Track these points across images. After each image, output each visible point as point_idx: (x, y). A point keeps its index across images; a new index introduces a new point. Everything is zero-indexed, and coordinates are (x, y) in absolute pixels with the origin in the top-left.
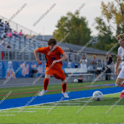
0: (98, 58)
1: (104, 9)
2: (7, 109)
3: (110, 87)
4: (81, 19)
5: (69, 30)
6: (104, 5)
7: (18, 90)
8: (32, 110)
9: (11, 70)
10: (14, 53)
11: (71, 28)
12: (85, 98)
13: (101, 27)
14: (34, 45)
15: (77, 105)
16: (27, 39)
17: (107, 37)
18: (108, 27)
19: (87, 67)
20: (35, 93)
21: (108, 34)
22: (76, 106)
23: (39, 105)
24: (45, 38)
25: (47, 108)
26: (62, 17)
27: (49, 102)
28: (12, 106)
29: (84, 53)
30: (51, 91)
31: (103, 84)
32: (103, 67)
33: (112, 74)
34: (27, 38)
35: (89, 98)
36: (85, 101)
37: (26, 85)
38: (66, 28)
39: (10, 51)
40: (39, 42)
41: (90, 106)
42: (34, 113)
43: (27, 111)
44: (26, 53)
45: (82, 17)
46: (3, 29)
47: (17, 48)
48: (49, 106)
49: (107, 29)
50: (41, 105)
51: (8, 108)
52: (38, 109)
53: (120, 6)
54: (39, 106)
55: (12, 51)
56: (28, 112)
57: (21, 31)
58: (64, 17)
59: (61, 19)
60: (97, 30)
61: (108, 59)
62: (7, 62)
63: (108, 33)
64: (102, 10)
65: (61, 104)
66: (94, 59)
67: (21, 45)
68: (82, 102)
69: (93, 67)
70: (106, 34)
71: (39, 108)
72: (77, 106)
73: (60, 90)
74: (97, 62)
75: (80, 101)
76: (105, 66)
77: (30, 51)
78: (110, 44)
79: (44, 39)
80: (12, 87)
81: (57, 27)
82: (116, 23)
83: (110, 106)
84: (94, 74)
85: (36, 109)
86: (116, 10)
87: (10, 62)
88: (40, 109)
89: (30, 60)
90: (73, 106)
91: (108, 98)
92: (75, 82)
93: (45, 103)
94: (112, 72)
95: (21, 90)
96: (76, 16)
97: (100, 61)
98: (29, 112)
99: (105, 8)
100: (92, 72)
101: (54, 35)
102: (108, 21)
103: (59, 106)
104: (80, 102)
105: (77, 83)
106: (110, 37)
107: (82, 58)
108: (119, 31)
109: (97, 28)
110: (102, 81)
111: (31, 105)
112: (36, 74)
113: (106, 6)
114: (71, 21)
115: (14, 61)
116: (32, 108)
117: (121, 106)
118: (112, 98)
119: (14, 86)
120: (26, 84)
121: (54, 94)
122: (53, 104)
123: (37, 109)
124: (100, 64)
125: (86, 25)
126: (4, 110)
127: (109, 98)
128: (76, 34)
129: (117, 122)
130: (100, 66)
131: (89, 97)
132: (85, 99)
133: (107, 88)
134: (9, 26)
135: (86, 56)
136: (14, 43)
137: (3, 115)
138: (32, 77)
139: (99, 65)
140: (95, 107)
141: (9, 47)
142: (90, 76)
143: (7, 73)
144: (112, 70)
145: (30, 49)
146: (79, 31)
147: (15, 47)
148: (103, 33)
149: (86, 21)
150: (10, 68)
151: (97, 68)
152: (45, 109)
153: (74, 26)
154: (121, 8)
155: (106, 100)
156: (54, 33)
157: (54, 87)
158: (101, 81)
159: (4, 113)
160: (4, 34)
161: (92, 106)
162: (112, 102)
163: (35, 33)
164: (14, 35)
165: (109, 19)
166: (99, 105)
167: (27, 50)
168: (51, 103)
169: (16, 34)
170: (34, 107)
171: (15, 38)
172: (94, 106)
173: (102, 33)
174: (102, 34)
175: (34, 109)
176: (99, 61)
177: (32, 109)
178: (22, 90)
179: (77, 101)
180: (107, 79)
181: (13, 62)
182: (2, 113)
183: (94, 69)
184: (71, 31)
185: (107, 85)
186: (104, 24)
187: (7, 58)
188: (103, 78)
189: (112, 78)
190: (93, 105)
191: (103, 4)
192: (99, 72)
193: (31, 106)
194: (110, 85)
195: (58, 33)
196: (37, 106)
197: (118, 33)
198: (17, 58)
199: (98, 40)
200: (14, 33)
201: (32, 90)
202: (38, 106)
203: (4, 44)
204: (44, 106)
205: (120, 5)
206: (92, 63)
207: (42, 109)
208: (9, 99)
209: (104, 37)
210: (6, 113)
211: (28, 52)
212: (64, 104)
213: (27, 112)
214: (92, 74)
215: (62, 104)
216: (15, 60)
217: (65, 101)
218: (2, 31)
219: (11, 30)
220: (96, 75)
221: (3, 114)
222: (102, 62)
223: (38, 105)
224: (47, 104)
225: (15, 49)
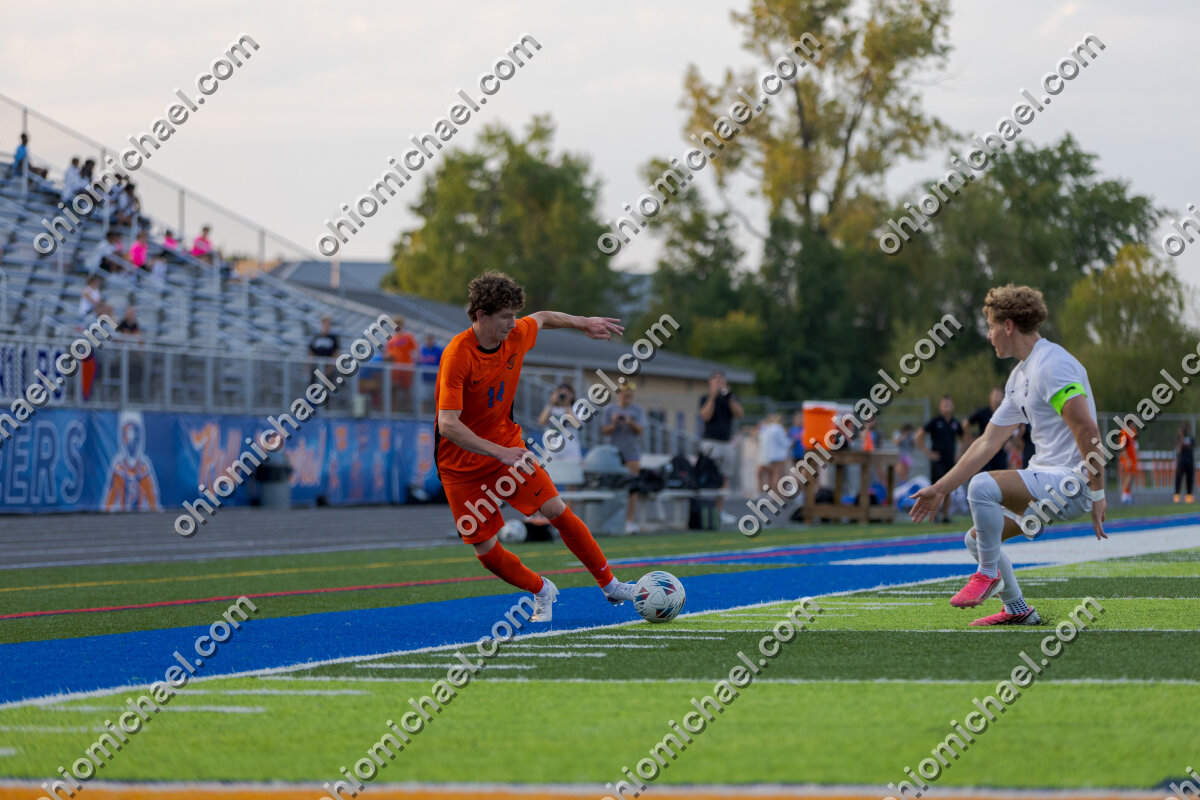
0: (648, 398)
1: (700, 110)
2: (100, 693)
3: (712, 569)
4: (559, 170)
5: (486, 233)
6: (697, 86)
7: (170, 580)
8: (246, 700)
9: (132, 462)
10: (158, 360)
11: (498, 218)
12: (563, 635)
13: (674, 217)
14: (280, 315)
15: (512, 674)
16: (238, 280)
17: (708, 276)
18: (720, 218)
19: (584, 451)
20: (266, 596)
21: (712, 259)
22: (504, 680)
23: (287, 674)
24: (342, 274)
25: (337, 688)
26: (451, 155)
27: (346, 654)
28: (130, 677)
29: (571, 368)
30: (364, 589)
31: (670, 551)
32: (674, 451)
33: (725, 492)
34: (236, 273)
35: (585, 633)
36: (561, 650)
37: (221, 555)
38: (470, 219)
39: (136, 347)
40: (303, 301)
41: (589, 681)
42: (256, 716)
43: (217, 703)
44: (228, 363)
45: (566, 158)
46: (99, 221)
47: (177, 334)
48: (348, 675)
49: (708, 229)
50: (298, 674)
51: (106, 686)
52: (284, 692)
53: (790, 97)
54: (287, 678)
55: (148, 348)
56: (223, 713)
57: (206, 230)
58: (464, 156)
59: (444, 168)
60: (654, 235)
61: (709, 407)
62: (116, 412)
63: (715, 254)
64: (684, 115)
65: (418, 666)
66: (626, 405)
67: (198, 315)
68: (542, 655)
69: (615, 450)
70: (701, 261)
71: (290, 686)
72: (511, 680)
73: (417, 585)
74: (644, 422)
75: (532, 650)
76: (689, 447)
77: (249, 353)
78: (722, 315)
79: (335, 280)
80: (137, 559)
81: (419, 211)
82: (766, 193)
83: (705, 681)
84: (622, 495)
85: (273, 696)
86: (771, 119)
87: (131, 416)
88: (296, 696)
89: (247, 408)
90: (488, 680)
91: (696, 634)
92: (509, 535)
93: (326, 658)
94: (727, 483)
95: (187, 578)
96: (533, 149)
97: (658, 416)
98: (229, 709)
99: (705, 102)
100: (611, 481)
101: (396, 258)
102: (721, 184)
103: (404, 680)
104: (530, 655)
105: (518, 542)
106: (725, 279)
107: (555, 397)
108: (784, 245)
109: (653, 221)
110: (667, 532)
111: (243, 670)
112: (281, 491)
113: (713, 93)
114: (498, 179)
115: (156, 407)
116: (250, 686)
117: (771, 681)
118: (720, 634)
119: (149, 559)
120: (222, 544)
121: (383, 605)
122: (370, 665)
123: (275, 692)
124: (659, 435)
125: (588, 205)
126: (80, 695)
127: (701, 634)
128: (528, 254)
129: (740, 777)
130: (659, 446)
131: (585, 629)
132: (563, 639)
133: (694, 573)
134: (133, 200)
135: (577, 386)
136: (159, 303)
137: (74, 730)
138: (255, 502)
139: (653, 440)
140: (618, 686)
141: (128, 326)
142: (599, 501)
143: (109, 476)
144: (726, 471)
145: (253, 341)
146: (544, 239)
147: (165, 325)
148: (684, 251)
149: (588, 181)
150: (132, 451)
151: (637, 459)
152: (323, 692)
153: (518, 210)
154: (799, 103)
155: (686, 649)
156: (399, 248)
157: (385, 565)
158: (659, 533)
159: (78, 712)
160: (105, 248)
161: (600, 682)
162: (717, 660)
163: (290, 245)
164: (165, 254)
165: (724, 168)
166: (639, 677)
167: (235, 343)
168: (357, 659)
169: (177, 249)
170: (261, 685)
171: (168, 272)
172: (611, 681)
173: (678, 253)
174: (681, 260)
175: (256, 695)
176: (652, 415)
177: (246, 692)
178: (194, 578)
179: (515, 650)
180: (695, 522)
181: (146, 414)
182: (67, 712)
183: (624, 462)
184: (500, 237)
185: (696, 559)
186: (692, 197)
187: (115, 390)
188: (670, 518)
189: (727, 518)
190: (607, 676)
191: (692, 79)
192: (651, 482)
193: (243, 674)
194: (712, 559)
195: (422, 248)
196: (276, 674)
197: (774, 252)
198: (175, 391)
199: (658, 291)
200: (161, 241)
201: (253, 578)
202: (282, 674)
203: (99, 308)
204: (318, 679)
205: (796, 87)
206: (611, 427)
207: (307, 692)
208: (112, 632)
209: (691, 277)
210: (91, 716)
211: (242, 360)
212: (436, 666)
213: (217, 713)
214: (606, 495)
215: (424, 666)
216: (165, 404)
217: (440, 648)
218: (96, 232)
219: (145, 223)
220: (635, 497)
221: (71, 723)
222: (671, 424)
223: (281, 669)
224: (333, 665)
225: (165, 338)
